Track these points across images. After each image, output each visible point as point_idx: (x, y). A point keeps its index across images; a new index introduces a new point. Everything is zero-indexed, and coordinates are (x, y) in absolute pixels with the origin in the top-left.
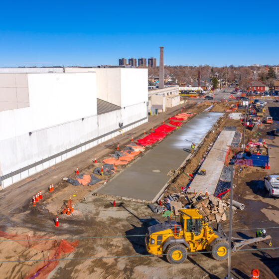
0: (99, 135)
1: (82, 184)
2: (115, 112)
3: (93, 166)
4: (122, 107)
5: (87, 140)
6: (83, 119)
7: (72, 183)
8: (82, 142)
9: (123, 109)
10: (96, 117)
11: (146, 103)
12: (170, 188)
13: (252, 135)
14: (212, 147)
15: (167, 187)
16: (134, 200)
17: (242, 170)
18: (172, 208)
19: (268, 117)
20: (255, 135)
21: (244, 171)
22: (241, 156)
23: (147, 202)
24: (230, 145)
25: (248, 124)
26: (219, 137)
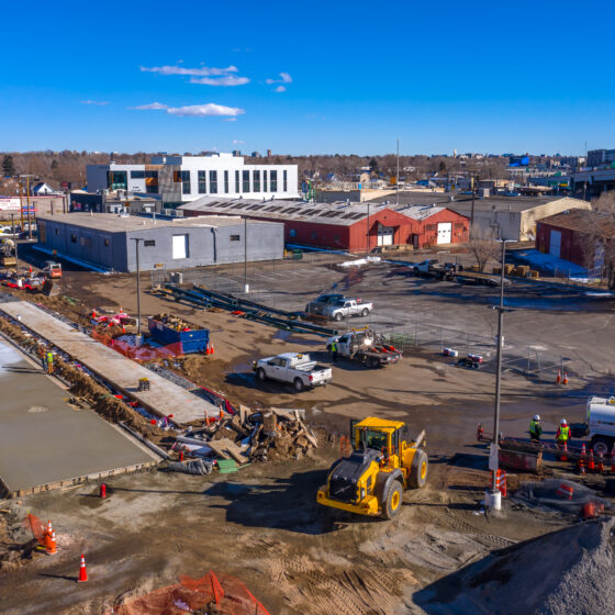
12: (143, 428)
13: (66, 304)
14: (43, 338)
15: (126, 429)
16: (117, 472)
17: (182, 365)
18: (222, 453)
19: (52, 265)
20: (72, 303)
21: (187, 366)
22: (138, 343)
23: (148, 465)
24: (71, 328)
25: (20, 283)
26: (19, 318)
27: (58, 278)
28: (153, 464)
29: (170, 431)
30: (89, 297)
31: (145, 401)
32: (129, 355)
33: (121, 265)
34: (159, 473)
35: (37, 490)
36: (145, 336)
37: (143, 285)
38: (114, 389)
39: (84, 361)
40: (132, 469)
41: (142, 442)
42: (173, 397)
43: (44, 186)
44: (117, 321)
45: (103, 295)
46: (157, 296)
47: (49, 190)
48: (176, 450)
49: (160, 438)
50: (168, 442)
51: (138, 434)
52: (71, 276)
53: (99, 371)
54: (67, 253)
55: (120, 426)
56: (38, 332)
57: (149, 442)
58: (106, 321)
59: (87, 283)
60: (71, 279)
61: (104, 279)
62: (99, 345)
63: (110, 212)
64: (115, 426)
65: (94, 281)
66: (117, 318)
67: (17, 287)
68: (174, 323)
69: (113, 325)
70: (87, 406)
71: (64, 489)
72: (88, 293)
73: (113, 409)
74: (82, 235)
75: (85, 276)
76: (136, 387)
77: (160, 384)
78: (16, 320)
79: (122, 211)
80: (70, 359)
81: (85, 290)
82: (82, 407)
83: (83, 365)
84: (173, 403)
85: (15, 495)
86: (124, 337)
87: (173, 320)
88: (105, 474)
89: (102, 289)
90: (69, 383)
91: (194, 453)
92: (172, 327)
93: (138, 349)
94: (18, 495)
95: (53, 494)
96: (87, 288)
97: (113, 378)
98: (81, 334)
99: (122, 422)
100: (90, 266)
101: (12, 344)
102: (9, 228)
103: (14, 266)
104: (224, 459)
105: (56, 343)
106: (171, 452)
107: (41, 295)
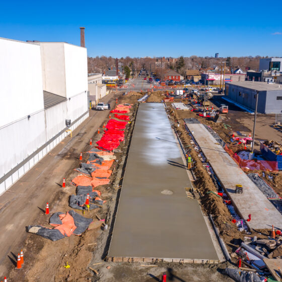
0: (48, 140)
1: (65, 235)
2: (61, 105)
3: (62, 193)
4: (68, 98)
5: (35, 150)
6: (29, 117)
7: (49, 238)
8: (30, 154)
9: (68, 101)
10: (43, 112)
11: (86, 93)
12: (222, 226)
13: (222, 128)
14: (198, 146)
15: (211, 223)
16: (186, 261)
17: (274, 178)
18: (274, 273)
19: (223, 106)
20: (226, 128)
21: (277, 179)
22: (250, 158)
23: (211, 262)
24: (216, 142)
25: (205, 114)
26: (193, 133)
27: (226, 113)
28: (216, 262)
29: (243, 232)
30: (237, 125)
31: (235, 202)
32: (242, 165)
33: (262, 110)
34: (217, 273)
35: (126, 260)
36: (256, 154)
37: (270, 121)
38: (221, 188)
39: (212, 164)
40: (199, 261)
41: (218, 238)
42: (256, 203)
43: (240, 70)
44: (244, 141)
45: (245, 125)
46: (277, 129)
47: (241, 72)
48: (238, 254)
49: (231, 239)
50: (236, 244)
51: (217, 229)
52: (233, 113)
53: (217, 172)
54: (236, 101)
55: (210, 218)
56: (198, 142)
57: (222, 240)
58: (238, 140)
59: (239, 118)
60: (232, 114)
61: (250, 116)
62: (226, 155)
63: (265, 81)
64: (206, 218)
65: (244, 117)
66: (245, 139)
67: (203, 116)
68: (276, 148)
69: (240, 143)
70: (198, 196)
71: (143, 266)
72: (238, 123)
73: (210, 204)
74: (244, 92)
75: (241, 113)
76: (234, 189)
77: (251, 191)
78: (191, 134)
79: (272, 81)
80: (206, 161)
81: (237, 121)
82: (194, 197)
83: (211, 166)
84: (254, 209)
85: (110, 259)
86: (243, 152)
87: (276, 146)
88: (177, 260)
89: (246, 122)
90: (195, 177)
91: (252, 262)
92: (273, 150)
93: (250, 161)
94: (112, 260)
95: (133, 267)
96: (238, 120)
97: (223, 180)
98: (220, 147)
99: (211, 216)
100: (245, 109)
101: (181, 146)
102: (215, 88)
103: (208, 106)
104: (274, 279)
105: (203, 150)
106: (234, 255)
107: (212, 121)
